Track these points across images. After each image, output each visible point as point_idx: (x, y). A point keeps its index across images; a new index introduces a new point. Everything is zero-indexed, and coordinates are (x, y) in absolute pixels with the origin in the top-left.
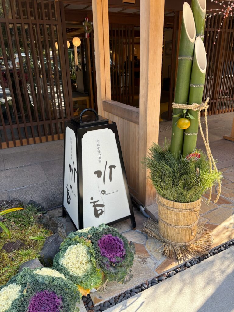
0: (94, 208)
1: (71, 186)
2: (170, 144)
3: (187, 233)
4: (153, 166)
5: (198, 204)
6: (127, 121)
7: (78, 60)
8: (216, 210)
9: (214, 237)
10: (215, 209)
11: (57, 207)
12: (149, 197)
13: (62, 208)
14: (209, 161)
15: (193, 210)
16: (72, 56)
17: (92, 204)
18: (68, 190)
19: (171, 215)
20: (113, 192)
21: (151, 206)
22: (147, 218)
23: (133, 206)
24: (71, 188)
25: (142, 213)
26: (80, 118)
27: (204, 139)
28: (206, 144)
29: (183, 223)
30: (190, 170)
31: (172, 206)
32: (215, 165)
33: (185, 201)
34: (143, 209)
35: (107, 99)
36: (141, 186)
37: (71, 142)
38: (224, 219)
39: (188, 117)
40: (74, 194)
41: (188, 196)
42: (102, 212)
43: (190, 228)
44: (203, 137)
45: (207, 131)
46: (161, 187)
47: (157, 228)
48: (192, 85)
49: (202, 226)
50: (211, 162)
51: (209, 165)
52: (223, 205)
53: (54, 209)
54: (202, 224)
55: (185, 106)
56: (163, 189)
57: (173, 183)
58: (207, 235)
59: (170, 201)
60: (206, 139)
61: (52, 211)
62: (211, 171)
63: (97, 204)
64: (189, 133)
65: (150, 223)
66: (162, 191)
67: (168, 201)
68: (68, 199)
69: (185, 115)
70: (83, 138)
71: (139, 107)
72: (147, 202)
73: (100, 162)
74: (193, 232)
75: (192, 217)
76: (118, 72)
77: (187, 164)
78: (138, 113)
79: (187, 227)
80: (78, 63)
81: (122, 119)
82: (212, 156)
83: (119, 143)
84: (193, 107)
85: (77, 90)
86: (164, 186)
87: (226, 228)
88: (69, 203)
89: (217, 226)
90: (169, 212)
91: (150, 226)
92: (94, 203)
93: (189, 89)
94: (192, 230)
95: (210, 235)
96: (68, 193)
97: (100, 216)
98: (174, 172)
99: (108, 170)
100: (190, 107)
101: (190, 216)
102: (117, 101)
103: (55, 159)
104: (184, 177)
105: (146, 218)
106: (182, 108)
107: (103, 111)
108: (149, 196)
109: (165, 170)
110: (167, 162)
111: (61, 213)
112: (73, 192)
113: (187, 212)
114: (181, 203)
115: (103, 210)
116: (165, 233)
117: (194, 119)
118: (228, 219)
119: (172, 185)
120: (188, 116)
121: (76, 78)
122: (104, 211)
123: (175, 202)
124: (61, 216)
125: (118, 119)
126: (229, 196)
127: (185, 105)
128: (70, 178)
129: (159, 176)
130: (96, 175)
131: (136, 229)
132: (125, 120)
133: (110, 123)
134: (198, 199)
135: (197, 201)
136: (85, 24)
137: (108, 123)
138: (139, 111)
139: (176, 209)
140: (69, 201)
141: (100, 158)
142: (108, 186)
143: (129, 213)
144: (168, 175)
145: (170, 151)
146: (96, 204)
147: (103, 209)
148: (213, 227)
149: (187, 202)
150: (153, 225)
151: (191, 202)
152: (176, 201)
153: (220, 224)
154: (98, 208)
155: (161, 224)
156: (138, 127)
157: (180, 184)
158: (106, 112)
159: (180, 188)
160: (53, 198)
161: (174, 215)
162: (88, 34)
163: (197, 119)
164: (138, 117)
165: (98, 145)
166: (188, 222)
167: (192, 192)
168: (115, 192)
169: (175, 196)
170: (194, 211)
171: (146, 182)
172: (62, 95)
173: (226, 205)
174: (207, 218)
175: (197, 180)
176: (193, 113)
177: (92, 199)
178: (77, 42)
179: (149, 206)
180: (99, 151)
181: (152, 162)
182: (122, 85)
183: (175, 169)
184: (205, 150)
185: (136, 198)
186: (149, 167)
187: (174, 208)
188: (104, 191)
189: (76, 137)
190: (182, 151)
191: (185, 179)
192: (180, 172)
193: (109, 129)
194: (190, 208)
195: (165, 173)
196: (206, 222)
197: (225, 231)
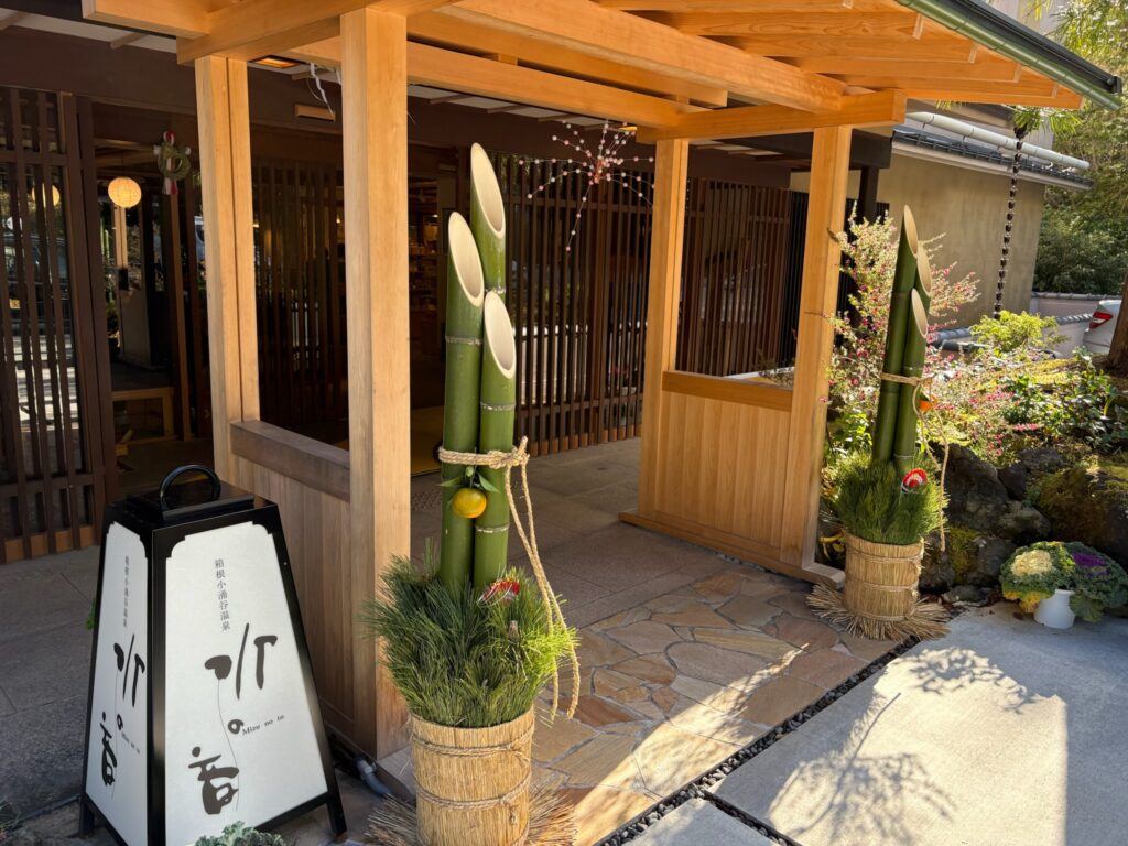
0: (202, 783)
1: (119, 717)
2: (438, 558)
3: (499, 822)
4: (392, 626)
5: (524, 729)
6: (311, 490)
7: (129, 250)
8: (589, 745)
9: (578, 826)
10: (586, 743)
11: (55, 805)
12: (388, 728)
13: (77, 806)
14: (543, 599)
15: (509, 747)
16: (104, 234)
17: (198, 770)
18: (106, 733)
19: (449, 769)
20: (267, 724)
21: (395, 755)
22: (381, 796)
23: (336, 767)
24: (120, 726)
25: (366, 785)
26: (162, 494)
27: (525, 541)
28: (530, 555)
29: (483, 791)
30: (492, 629)
31: (451, 743)
32: (558, 611)
33: (486, 721)
34: (368, 769)
35: (245, 419)
36: (361, 693)
37: (127, 570)
38: (610, 768)
39: (478, 485)
40: (133, 746)
41: (494, 706)
42: (232, 792)
43: (506, 803)
44: (522, 535)
45: (531, 520)
46: (418, 689)
47: (413, 823)
48: (484, 405)
49: (547, 798)
50: (547, 599)
51: (543, 609)
52: (611, 727)
53: (45, 813)
54: (548, 792)
55: (469, 458)
56: (423, 693)
57: (451, 673)
58: (559, 821)
59: (446, 728)
60: (530, 542)
61: (37, 823)
62: (552, 626)
63: (213, 767)
64: (485, 528)
65: (391, 811)
66: (418, 699)
67: (439, 727)
68: (105, 764)
69: (472, 480)
70: (169, 556)
71: (347, 447)
72: (382, 745)
73: (226, 627)
74: (514, 814)
75: (510, 768)
76: (280, 294)
77: (483, 613)
78: (346, 468)
79: (497, 800)
80: (130, 259)
81: (296, 485)
82: (549, 586)
83: (289, 564)
84: (491, 459)
85: (120, 355)
86: (425, 683)
87: (613, 794)
88: (109, 779)
89: (590, 789)
90: (443, 763)
91: (391, 821)
92: (203, 764)
93: (479, 413)
94: (511, 808)
95: (567, 821)
96: (106, 743)
97: (224, 808)
98: (450, 640)
99: (251, 651)
100: (482, 459)
101: (502, 767)
102: (278, 425)
103: (39, 629)
104: (477, 650)
105: (378, 799)
106: (464, 463)
107: (232, 458)
108: (388, 723)
109: (425, 638)
110: (431, 612)
111: (73, 825)
112: (127, 740)
113: (492, 756)
114: (475, 730)
115: (234, 787)
116: (434, 833)
117: (495, 490)
118: (620, 767)
119: (447, 679)
120: (479, 482)
121: (118, 313)
122: (236, 790)
123: (457, 729)
124: (73, 836)
125: (285, 482)
126: (627, 699)
127: (469, 454)
128: (114, 694)
129: (412, 657)
130: (213, 671)
131: (347, 838)
132: (305, 488)
133: (258, 505)
134: (523, 712)
135: (521, 717)
136: (163, 150)
137: (253, 506)
138: (349, 463)
139: (461, 748)
140: (109, 772)
141: (225, 616)
142: (252, 703)
143: (319, 786)
144: (435, 651)
145: (439, 578)
146: (209, 767)
147: (234, 782)
148: (577, 795)
149: (493, 725)
150: (400, 815)
151: (502, 722)
152: (461, 726)
153: (597, 784)
154: (216, 782)
155: (424, 806)
156: (349, 509)
157: (469, 674)
158: (243, 462)
159: (468, 686)
160: (39, 775)
161: (459, 769)
162: (173, 183)
163: (504, 492)
164: (346, 479)
165: (220, 574)
166: (498, 785)
167: (500, 694)
168: (275, 720)
169: (459, 709)
170: (513, 749)
171: (377, 678)
172: (71, 372)
173: (618, 727)
174: (562, 772)
175: (511, 656)
176: (492, 475)
177: (196, 752)
178: (125, 194)
179: (389, 758)
180: (224, 595)
181: (391, 616)
182: (296, 343)
183: (453, 631)
184: (530, 571)
185: (345, 737)
186: (384, 632)
187: (456, 748)
188: (239, 723)
189: (148, 555)
190: (472, 579)
191: (481, 658)
192: (466, 638)
193: (255, 523)
194: (501, 741)
195: (426, 645)
196: (560, 782)
197: (610, 802)
